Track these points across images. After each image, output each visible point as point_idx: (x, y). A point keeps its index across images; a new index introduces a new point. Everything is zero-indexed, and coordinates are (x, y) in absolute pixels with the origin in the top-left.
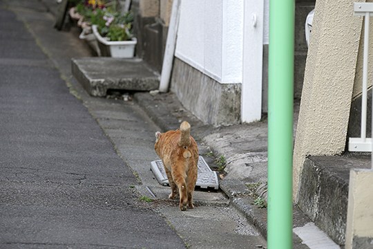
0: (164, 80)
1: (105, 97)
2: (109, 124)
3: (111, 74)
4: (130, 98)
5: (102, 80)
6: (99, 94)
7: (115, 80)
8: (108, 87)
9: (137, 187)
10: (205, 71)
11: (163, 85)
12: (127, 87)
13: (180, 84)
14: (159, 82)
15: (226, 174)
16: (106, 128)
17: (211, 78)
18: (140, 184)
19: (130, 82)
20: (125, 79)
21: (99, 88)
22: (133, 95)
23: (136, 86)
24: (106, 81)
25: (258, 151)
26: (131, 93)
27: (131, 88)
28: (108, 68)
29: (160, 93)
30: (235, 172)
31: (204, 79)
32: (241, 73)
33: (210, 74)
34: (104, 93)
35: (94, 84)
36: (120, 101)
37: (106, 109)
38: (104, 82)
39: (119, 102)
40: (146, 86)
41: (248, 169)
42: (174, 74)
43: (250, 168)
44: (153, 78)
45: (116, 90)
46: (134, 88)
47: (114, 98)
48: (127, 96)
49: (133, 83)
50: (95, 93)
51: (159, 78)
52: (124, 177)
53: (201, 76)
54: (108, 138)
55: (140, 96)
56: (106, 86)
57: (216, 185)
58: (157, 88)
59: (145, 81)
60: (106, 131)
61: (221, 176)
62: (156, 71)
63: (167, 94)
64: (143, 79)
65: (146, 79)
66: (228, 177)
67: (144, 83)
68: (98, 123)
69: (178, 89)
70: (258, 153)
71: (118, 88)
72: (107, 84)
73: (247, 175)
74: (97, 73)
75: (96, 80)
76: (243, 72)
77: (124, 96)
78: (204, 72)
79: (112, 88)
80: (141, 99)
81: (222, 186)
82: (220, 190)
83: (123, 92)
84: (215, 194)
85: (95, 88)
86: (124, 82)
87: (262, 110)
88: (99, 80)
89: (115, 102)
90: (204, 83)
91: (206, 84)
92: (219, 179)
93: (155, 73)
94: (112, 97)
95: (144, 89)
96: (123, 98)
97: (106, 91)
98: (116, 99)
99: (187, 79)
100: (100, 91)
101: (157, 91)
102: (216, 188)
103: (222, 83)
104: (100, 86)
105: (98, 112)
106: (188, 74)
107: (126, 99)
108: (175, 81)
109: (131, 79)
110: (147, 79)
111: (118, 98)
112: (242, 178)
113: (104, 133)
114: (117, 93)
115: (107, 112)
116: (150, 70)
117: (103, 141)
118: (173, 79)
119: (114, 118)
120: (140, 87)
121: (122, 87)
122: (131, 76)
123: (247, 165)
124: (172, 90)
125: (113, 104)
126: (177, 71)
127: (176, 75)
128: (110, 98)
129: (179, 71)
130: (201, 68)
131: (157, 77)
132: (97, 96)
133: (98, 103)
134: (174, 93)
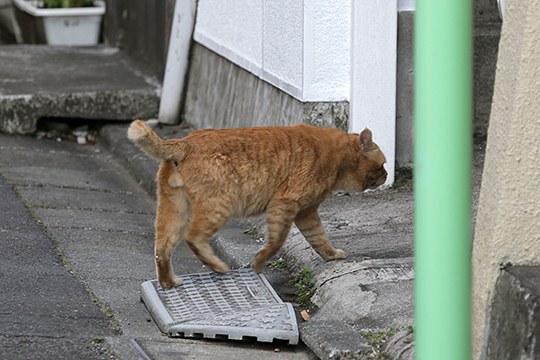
0: (169, 94)
1: (33, 135)
2: (43, 197)
3: (48, 82)
4: (90, 138)
5: (27, 97)
6: (20, 130)
7: (56, 97)
8: (41, 113)
9: (110, 340)
10: (265, 73)
11: (168, 106)
12: (83, 112)
13: (206, 105)
14: (158, 101)
15: (314, 310)
16: (36, 206)
17: (278, 90)
18: (118, 333)
19: (91, 100)
20: (79, 95)
21: (20, 114)
22: (98, 131)
23: (104, 109)
24: (36, 99)
25: (388, 257)
26: (94, 125)
27: (93, 114)
28: (40, 70)
29: (160, 125)
30: (337, 306)
31: (262, 93)
32: (348, 77)
33: (278, 81)
34: (30, 126)
35: (8, 107)
36: (68, 144)
37: (37, 162)
38: (30, 101)
39: (64, 148)
40: (128, 111)
41: (365, 297)
42: (191, 81)
43: (371, 295)
44: (145, 92)
45: (59, 120)
46: (101, 115)
47: (53, 139)
48: (85, 134)
49: (97, 104)
50: (11, 126)
51: (158, 91)
52: (81, 317)
53: (255, 86)
54: (42, 228)
55: (110, 132)
56: (36, 109)
57: (292, 336)
58: (155, 115)
59: (126, 97)
60: (37, 212)
61: (304, 313)
62: (152, 76)
63: (176, 128)
64: (121, 95)
65: (127, 94)
66: (321, 316)
67: (123, 103)
68: (17, 195)
69: (203, 117)
70: (388, 261)
71: (63, 115)
72: (38, 105)
73: (365, 310)
74: (14, 81)
75: (12, 97)
76: (352, 74)
77: (77, 133)
78: (261, 77)
79: (49, 115)
80: (116, 141)
81: (306, 337)
82: (301, 346)
83: (75, 123)
84: (290, 354)
85: (10, 115)
86: (78, 102)
87: (396, 162)
88: (20, 97)
89: (57, 147)
90: (261, 101)
91: (268, 103)
92: (300, 320)
93: (149, 80)
94: (49, 135)
95: (125, 118)
96: (76, 137)
97: (35, 121)
98: (59, 140)
99: (222, 94)
100: (22, 121)
101: (153, 121)
102: (294, 341)
103: (306, 96)
104: (20, 110)
105: (22, 169)
106: (224, 82)
107: (81, 140)
108: (195, 98)
109: (92, 95)
110: (130, 93)
111: (62, 139)
112: (353, 318)
113: (31, 217)
114: (62, 126)
115: (39, 170)
116: (138, 73)
117: (31, 236)
118: (189, 94)
119: (55, 182)
120: (115, 111)
121: (72, 112)
122: (93, 87)
123: (364, 288)
124: (187, 117)
125: (53, 152)
126: (198, 75)
127: (196, 85)
128: (45, 137)
129: (205, 74)
130: (253, 66)
131: (155, 88)
132: (15, 134)
133: (18, 149)
134: (193, 126)
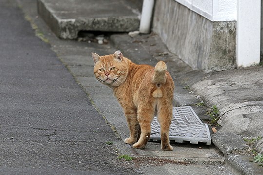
0: (145, 18)
1: (76, 40)
2: (81, 71)
3: (83, 13)
4: (105, 41)
5: (73, 21)
6: (69, 37)
7: (87, 20)
8: (80, 29)
9: (115, 143)
10: (193, 7)
11: (144, 25)
12: (102, 27)
13: (163, 24)
14: (139, 22)
15: (219, 128)
16: (78, 76)
17: (200, 16)
18: (119, 139)
19: (105, 22)
20: (99, 19)
21: (69, 29)
22: (109, 36)
23: (112, 26)
24: (77, 21)
25: (257, 100)
26: (107, 34)
27: (106, 29)
28: (79, 6)
29: (140, 34)
30: (231, 125)
31: (192, 17)
32: (236, 8)
33: (200, 11)
34: (75, 35)
35: (63, 26)
36: (94, 44)
37: (78, 53)
38: (75, 23)
39: (92, 46)
40: (124, 27)
41: (245, 121)
42: (156, 11)
43: (248, 120)
44: (132, 17)
45: (89, 32)
46: (110, 29)
47: (86, 41)
48: (102, 39)
49: (108, 23)
50: (65, 35)
51: (139, 17)
52: (101, 132)
53: (188, 14)
54: (81, 87)
55: (117, 38)
56: (77, 27)
57: (208, 140)
58: (137, 29)
59: (123, 20)
60: (78, 79)
61: (214, 129)
62: (136, 9)
63: (149, 35)
64: (120, 19)
65: (123, 19)
66: (222, 131)
67: (122, 23)
68: (68, 70)
69: (162, 29)
70: (257, 102)
71: (91, 29)
72: (79, 24)
73: (245, 127)
74: (66, 12)
75: (65, 21)
76: (238, 7)
77: (98, 38)
78: (191, 9)
79: (84, 29)
80: (118, 42)
81: (215, 141)
82: (212, 146)
83: (97, 33)
84: (207, 150)
85: (64, 29)
86: (99, 22)
87: (261, 52)
88: (69, 20)
89: (88, 45)
90: (192, 21)
91: (195, 23)
92: (212, 133)
93: (134, 11)
94: (84, 39)
95: (122, 30)
96: (98, 41)
97: (77, 32)
98: (89, 42)
99: (171, 18)
100: (70, 32)
101: (137, 32)
102: (209, 143)
103: (214, 19)
104: (70, 27)
105: (68, 57)
106: (173, 12)
107: (100, 42)
108: (158, 20)
109: (106, 19)
110: (125, 18)
111: (91, 41)
112: (239, 131)
113: (75, 81)
114: (91, 35)
115: (79, 58)
116: (129, 8)
117: (75, 91)
118: (155, 18)
119: (87, 63)
120: (117, 27)
121: (96, 28)
122: (106, 15)
123: (244, 116)
124: (154, 30)
125: (86, 48)
126: (159, 8)
127: (159, 13)
128: (82, 41)
129: (163, 8)
130: (187, 3)
131: (138, 15)
132: (67, 39)
133: (69, 47)
134: (157, 34)
